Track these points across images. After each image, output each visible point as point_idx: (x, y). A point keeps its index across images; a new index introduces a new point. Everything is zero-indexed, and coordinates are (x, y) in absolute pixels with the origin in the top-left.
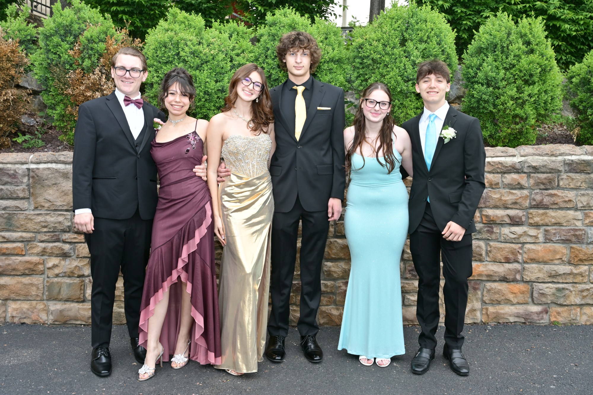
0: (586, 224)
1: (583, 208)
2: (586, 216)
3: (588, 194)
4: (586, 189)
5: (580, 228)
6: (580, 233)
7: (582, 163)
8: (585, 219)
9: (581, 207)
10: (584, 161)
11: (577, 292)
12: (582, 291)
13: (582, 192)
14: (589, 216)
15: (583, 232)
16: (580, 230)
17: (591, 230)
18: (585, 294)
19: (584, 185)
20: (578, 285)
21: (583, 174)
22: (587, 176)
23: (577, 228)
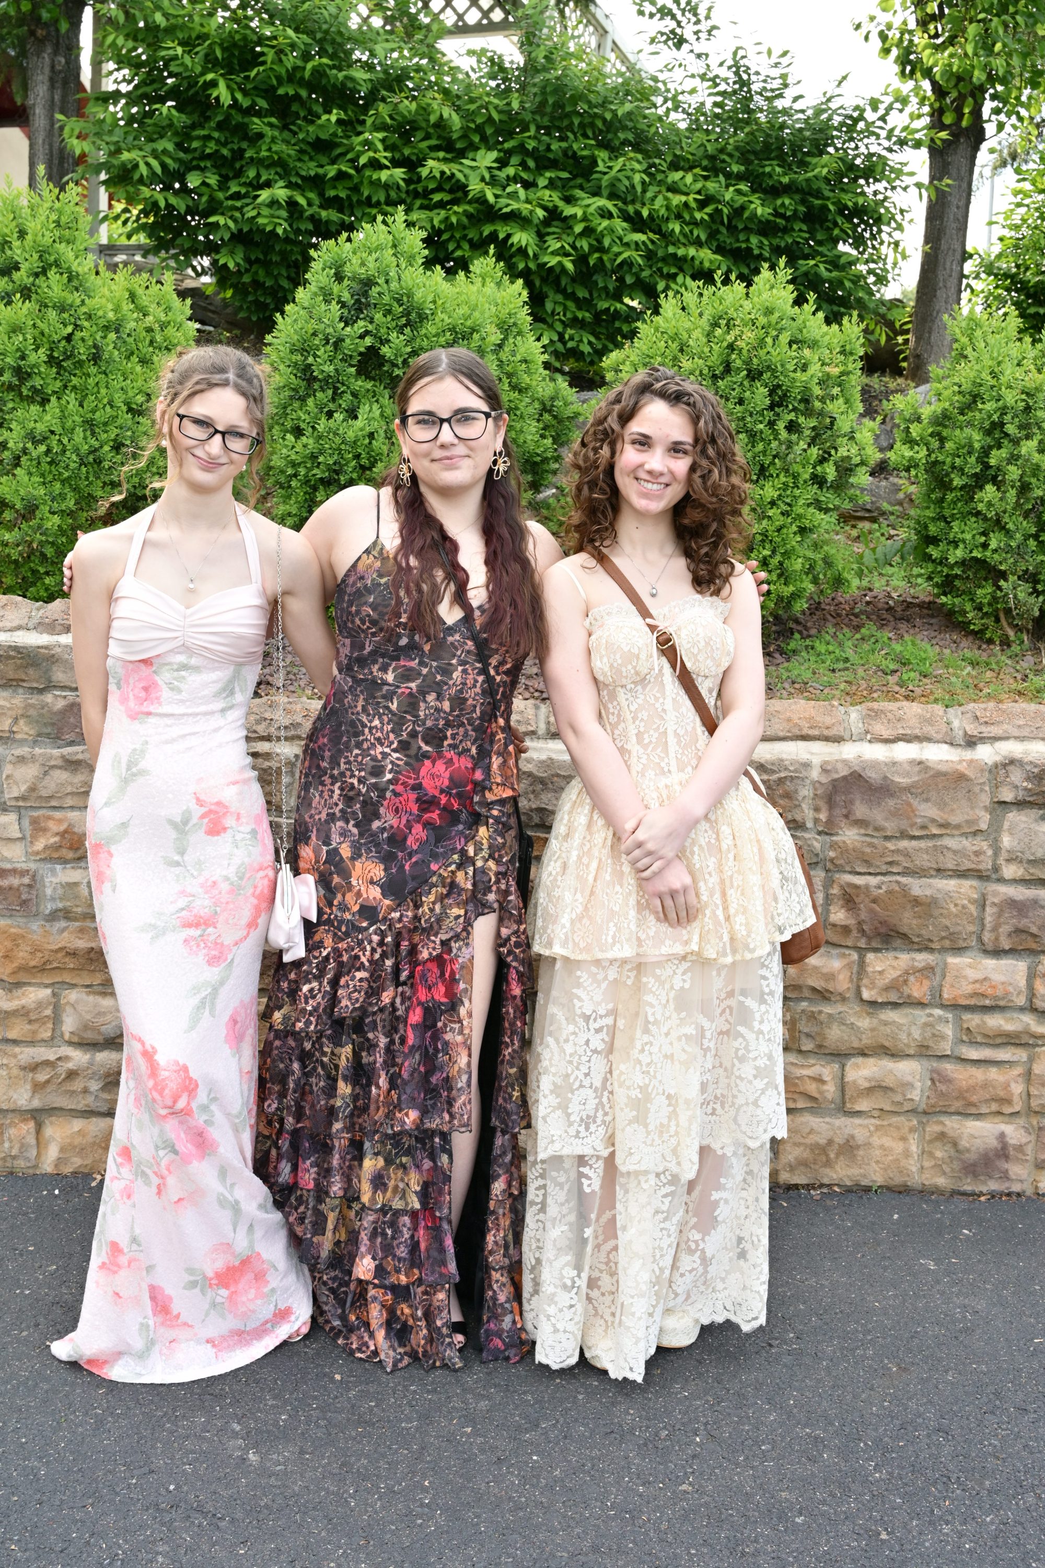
0: (38, 853)
1: (21, 803)
2: (38, 828)
3: (33, 758)
4: (35, 742)
5: (18, 866)
6: (15, 881)
7: (9, 657)
8: (34, 838)
9: (17, 799)
10: (16, 648)
11: (15, 1071)
12: (34, 1067)
13: (24, 751)
14: (45, 830)
15: (26, 880)
16: (14, 871)
17: (53, 872)
18: (42, 1077)
19: (26, 729)
20: (17, 1050)
21: (21, 691)
22: (34, 700)
23: (8, 866)
